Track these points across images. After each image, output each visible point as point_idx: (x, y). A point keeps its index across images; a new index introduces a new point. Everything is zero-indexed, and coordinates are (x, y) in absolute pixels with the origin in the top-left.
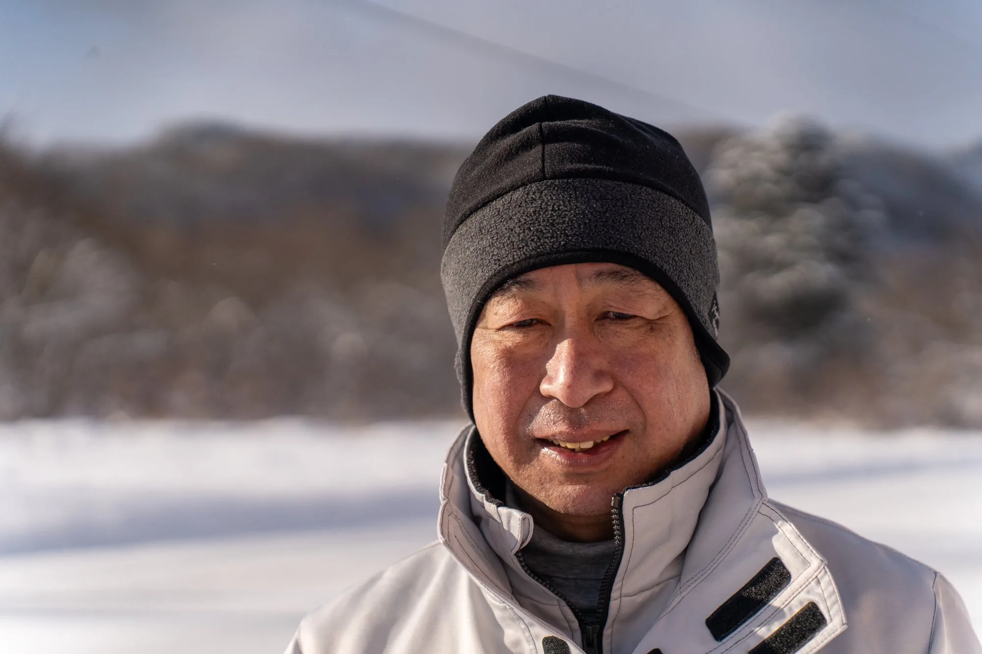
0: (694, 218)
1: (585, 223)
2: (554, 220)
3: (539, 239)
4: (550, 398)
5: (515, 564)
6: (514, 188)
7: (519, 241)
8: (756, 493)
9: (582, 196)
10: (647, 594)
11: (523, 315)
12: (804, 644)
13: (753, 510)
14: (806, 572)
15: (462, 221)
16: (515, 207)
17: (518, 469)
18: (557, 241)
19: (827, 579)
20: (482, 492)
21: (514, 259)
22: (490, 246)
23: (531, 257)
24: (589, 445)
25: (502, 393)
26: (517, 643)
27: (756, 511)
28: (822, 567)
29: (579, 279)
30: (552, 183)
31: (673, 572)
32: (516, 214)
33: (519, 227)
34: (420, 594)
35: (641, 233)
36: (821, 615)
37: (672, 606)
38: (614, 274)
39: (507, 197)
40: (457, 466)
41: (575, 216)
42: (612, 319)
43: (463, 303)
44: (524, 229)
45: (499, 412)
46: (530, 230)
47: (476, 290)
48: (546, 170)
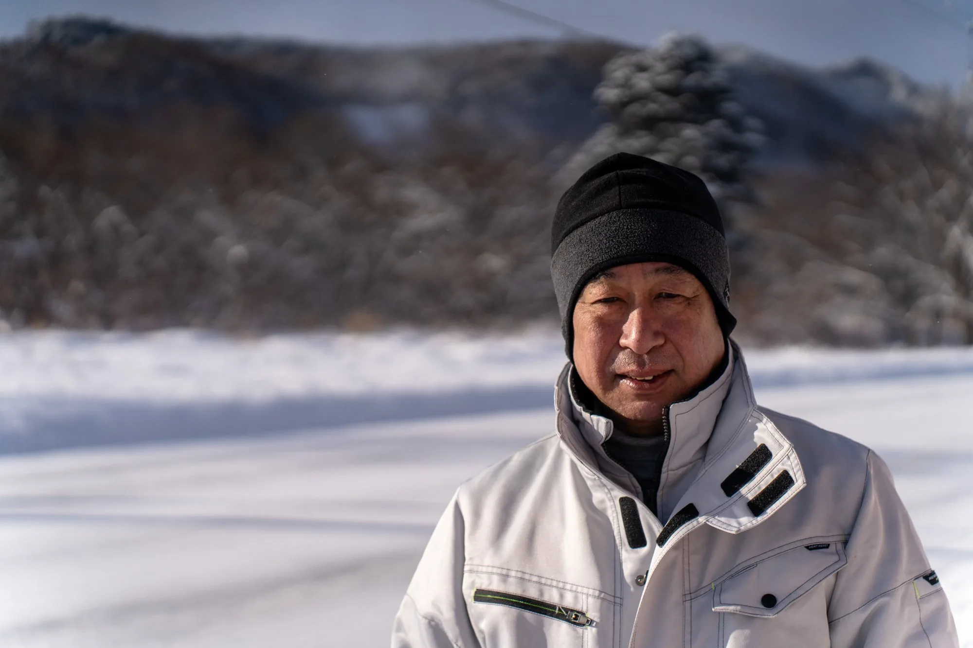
0: (715, 232)
1: (648, 237)
2: (628, 235)
3: (618, 246)
4: (626, 348)
5: (601, 451)
6: (602, 214)
7: (606, 248)
8: (750, 403)
9: (646, 220)
10: (684, 469)
11: (608, 294)
12: (781, 497)
13: (748, 414)
14: (781, 452)
15: (567, 235)
16: (603, 226)
17: (605, 394)
18: (630, 248)
19: (794, 456)
20: (580, 405)
21: (603, 259)
22: (586, 251)
23: (614, 258)
24: (650, 378)
25: (596, 344)
26: (602, 502)
27: (750, 416)
28: (791, 448)
29: (644, 275)
30: (626, 211)
31: (700, 455)
32: (603, 231)
33: (606, 239)
34: (538, 471)
35: (683, 243)
36: (791, 478)
37: (700, 476)
38: (666, 270)
39: (597, 220)
40: (563, 388)
41: (641, 233)
42: (664, 298)
43: (567, 287)
44: (609, 241)
45: (593, 357)
46: (613, 241)
47: (577, 279)
48: (622, 203)
